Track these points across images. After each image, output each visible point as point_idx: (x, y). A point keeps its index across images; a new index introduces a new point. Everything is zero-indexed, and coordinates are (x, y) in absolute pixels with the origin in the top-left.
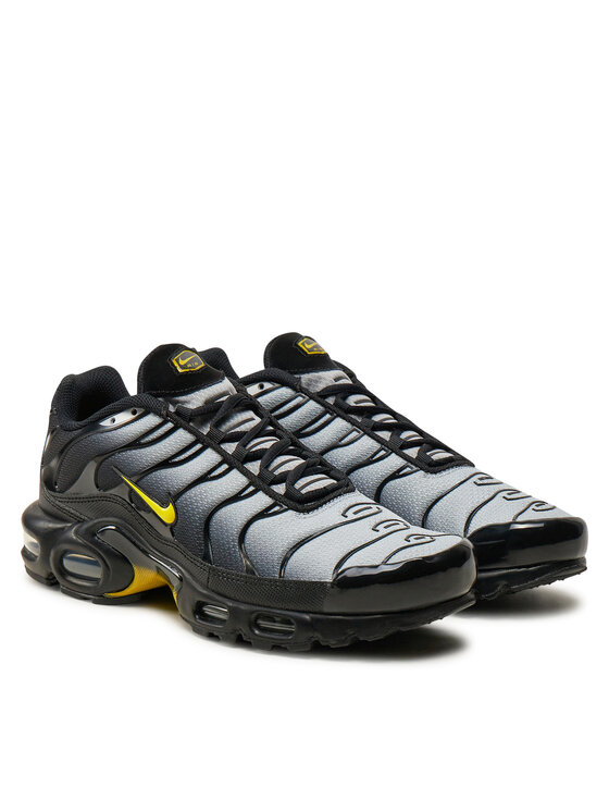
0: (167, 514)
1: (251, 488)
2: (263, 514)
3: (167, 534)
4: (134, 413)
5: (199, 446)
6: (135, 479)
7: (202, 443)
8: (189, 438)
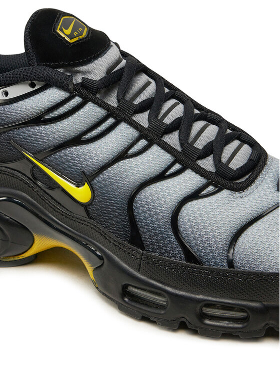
0: (82, 194)
1: (177, 166)
2: (195, 195)
3: (81, 212)
4: (32, 85)
5: (111, 121)
6: (41, 156)
7: (115, 118)
8: (100, 112)
